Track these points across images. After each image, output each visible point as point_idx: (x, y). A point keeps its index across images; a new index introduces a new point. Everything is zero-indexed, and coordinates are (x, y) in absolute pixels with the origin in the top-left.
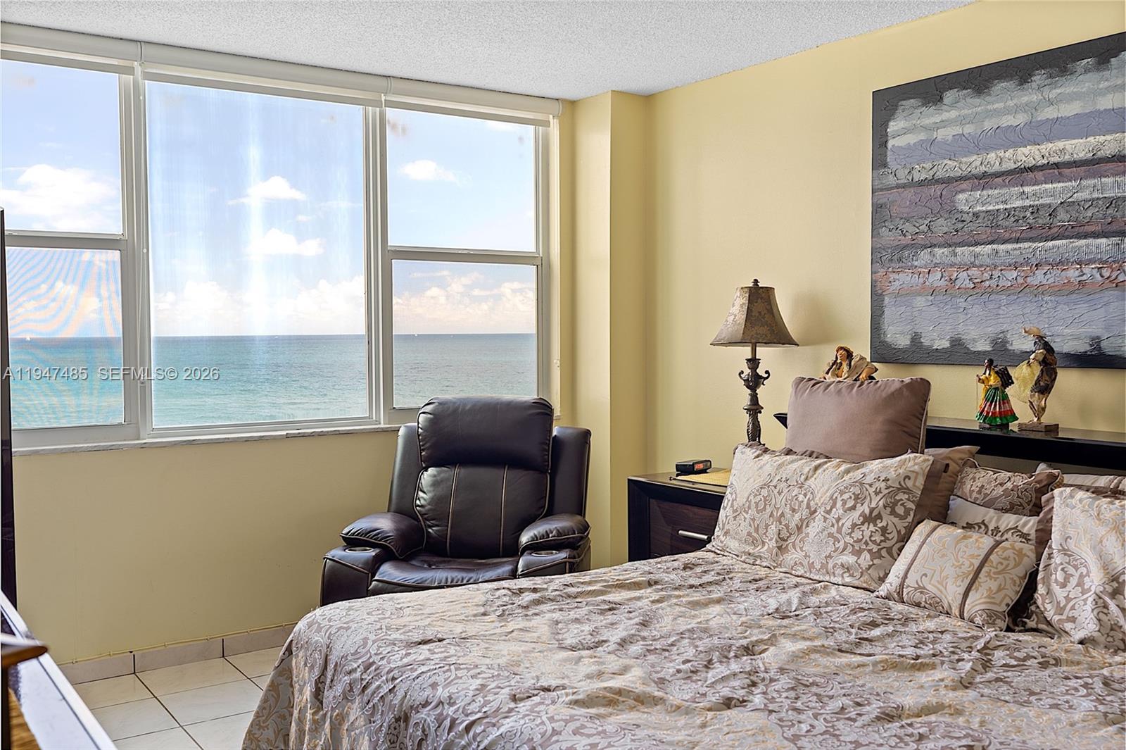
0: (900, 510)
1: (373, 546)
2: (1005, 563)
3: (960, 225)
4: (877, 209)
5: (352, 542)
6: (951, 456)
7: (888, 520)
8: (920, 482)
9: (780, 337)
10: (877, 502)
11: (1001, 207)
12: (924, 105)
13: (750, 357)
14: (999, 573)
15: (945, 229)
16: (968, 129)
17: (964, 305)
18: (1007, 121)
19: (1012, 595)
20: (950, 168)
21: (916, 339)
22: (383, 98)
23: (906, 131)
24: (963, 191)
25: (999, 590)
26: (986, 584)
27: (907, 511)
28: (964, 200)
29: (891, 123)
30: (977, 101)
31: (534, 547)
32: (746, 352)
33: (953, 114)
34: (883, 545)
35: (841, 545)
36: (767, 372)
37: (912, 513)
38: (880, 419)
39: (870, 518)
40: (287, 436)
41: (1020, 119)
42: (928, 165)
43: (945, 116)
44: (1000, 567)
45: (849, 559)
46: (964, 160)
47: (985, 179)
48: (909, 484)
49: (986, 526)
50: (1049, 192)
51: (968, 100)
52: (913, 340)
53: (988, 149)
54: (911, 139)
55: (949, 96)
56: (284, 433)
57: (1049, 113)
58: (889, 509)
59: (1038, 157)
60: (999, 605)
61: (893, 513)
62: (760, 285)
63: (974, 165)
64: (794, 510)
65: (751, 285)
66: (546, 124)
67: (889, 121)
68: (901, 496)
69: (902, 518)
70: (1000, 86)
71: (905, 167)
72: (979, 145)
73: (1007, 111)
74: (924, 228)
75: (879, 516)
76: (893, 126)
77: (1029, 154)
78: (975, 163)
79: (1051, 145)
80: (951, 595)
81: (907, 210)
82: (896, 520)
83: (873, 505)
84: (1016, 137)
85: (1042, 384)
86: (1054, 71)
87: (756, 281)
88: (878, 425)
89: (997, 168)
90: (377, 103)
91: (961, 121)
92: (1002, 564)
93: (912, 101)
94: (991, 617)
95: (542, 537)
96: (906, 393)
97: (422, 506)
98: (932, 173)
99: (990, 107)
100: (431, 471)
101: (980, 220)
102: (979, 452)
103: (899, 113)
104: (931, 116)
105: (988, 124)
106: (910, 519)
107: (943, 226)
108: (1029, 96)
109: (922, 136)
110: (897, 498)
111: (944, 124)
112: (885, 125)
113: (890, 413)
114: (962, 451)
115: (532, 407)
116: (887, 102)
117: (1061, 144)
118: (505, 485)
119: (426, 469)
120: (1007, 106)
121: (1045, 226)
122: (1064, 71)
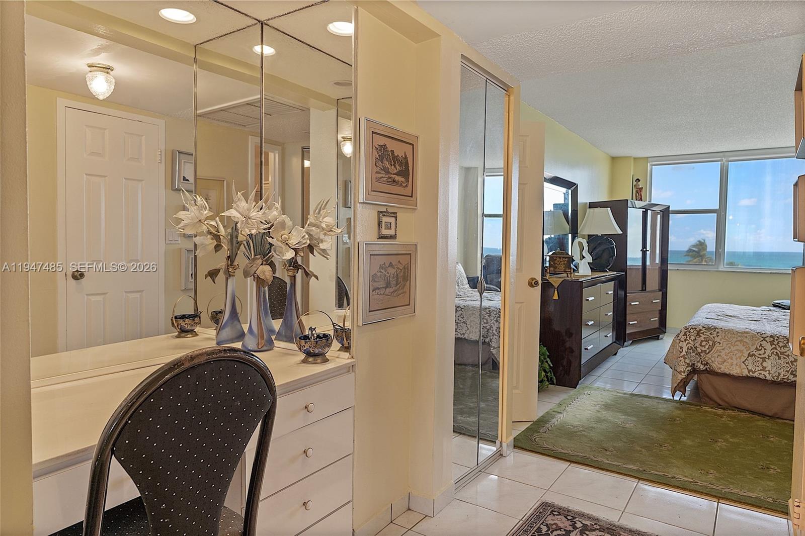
1: (780, 307)
5: (775, 306)
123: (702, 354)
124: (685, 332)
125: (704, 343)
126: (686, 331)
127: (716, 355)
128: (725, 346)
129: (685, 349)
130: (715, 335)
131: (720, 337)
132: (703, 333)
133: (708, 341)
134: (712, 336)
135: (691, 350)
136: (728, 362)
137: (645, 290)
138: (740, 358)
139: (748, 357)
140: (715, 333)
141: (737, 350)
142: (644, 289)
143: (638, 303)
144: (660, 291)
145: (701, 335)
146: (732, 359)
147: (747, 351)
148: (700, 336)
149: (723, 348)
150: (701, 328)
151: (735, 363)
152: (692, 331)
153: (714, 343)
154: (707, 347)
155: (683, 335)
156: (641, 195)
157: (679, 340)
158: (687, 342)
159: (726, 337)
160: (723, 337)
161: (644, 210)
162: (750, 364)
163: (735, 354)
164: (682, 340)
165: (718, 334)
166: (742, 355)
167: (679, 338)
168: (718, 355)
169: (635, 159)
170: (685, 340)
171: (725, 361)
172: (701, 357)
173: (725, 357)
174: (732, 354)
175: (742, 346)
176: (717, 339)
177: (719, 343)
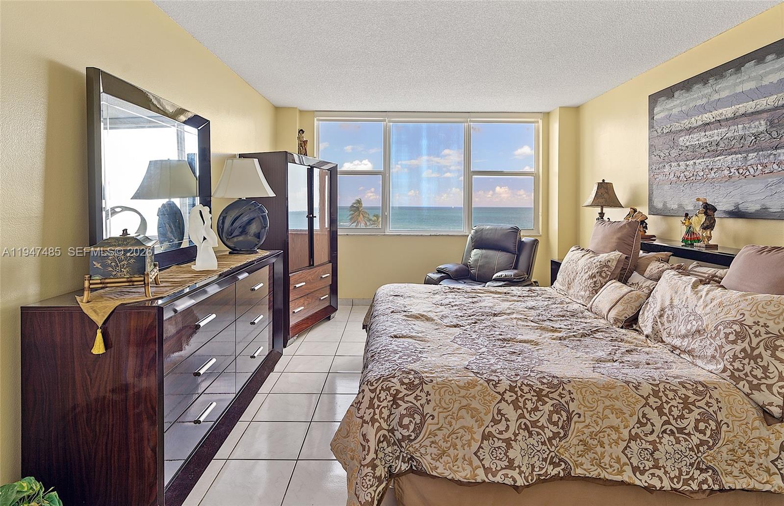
0: (603, 275)
1: (444, 273)
2: (630, 299)
3: (681, 152)
4: (651, 146)
5: (439, 271)
6: (656, 256)
7: (598, 278)
8: (615, 263)
9: (616, 204)
10: (595, 271)
11: (697, 142)
12: (667, 99)
13: (600, 212)
14: (626, 303)
15: (675, 154)
16: (684, 108)
17: (683, 188)
18: (700, 102)
19: (630, 313)
20: (676, 126)
21: (665, 204)
22: (469, 120)
23: (662, 111)
24: (682, 136)
25: (623, 310)
26: (619, 307)
27: (607, 275)
28: (684, 140)
29: (655, 109)
30: (687, 95)
31: (498, 280)
32: (599, 210)
33: (678, 102)
34: (594, 288)
35: (581, 287)
36: (608, 218)
37: (609, 276)
38: (616, 237)
39: (592, 277)
41: (704, 101)
42: (669, 126)
43: (675, 103)
44: (627, 301)
45: (583, 293)
46: (682, 122)
47: (690, 130)
48: (609, 264)
49: (638, 285)
50: (716, 134)
51: (684, 95)
52: (664, 205)
53: (692, 116)
54: (662, 115)
55: (677, 94)
57: (716, 97)
59: (711, 118)
60: (621, 316)
61: (600, 275)
62: (605, 182)
63: (686, 124)
64: (572, 272)
65: (601, 182)
66: (538, 122)
67: (654, 108)
68: (605, 269)
69: (604, 278)
70: (696, 87)
71: (660, 127)
72: (688, 115)
73: (699, 98)
74: (668, 154)
75: (595, 277)
76: (656, 110)
77: (707, 117)
78: (686, 123)
79: (717, 112)
80: (605, 312)
81: (661, 146)
82: (601, 279)
83: (593, 272)
84: (704, 109)
85: (705, 225)
86: (717, 77)
87: (603, 180)
88: (614, 240)
89: (695, 125)
90: (467, 122)
91: (681, 105)
92: (628, 299)
93: (663, 98)
94: (616, 321)
95: (500, 276)
97: (470, 263)
98: (670, 129)
99: (692, 97)
100: (475, 250)
101: (688, 149)
102: (672, 255)
103: (658, 104)
104: (670, 104)
105: (691, 105)
106: (607, 279)
107: (674, 153)
108: (707, 90)
109: (666, 113)
110: (603, 269)
111: (675, 107)
112: (653, 110)
113: (619, 235)
114: (661, 254)
115: (509, 229)
116: (654, 99)
117: (720, 111)
118: (498, 257)
119: (473, 249)
120: (699, 95)
121: (715, 150)
122: (722, 76)
123: (403, 444)
124: (372, 399)
125: (406, 421)
126: (373, 395)
127: (427, 443)
128: (442, 421)
129: (373, 444)
130: (423, 401)
131: (432, 404)
132: (402, 399)
133: (412, 416)
134: (418, 404)
135: (385, 443)
136: (449, 456)
137: (313, 265)
138: (470, 446)
139: (482, 442)
140: (423, 395)
141: (463, 427)
142: (312, 263)
143: (304, 283)
144: (330, 262)
145: (400, 402)
146: (455, 446)
147: (480, 427)
148: (398, 406)
149: (439, 426)
150: (398, 387)
151: (460, 456)
152: (383, 395)
153: (423, 417)
154: (412, 427)
155: (368, 408)
156: (306, 150)
157: (362, 417)
158: (377, 425)
159: (443, 403)
160: (438, 402)
161: (310, 167)
162: (487, 456)
163: (459, 435)
164: (367, 418)
165: (429, 398)
166: (472, 438)
167: (361, 412)
168: (433, 442)
169: (301, 111)
170: (373, 420)
171: (444, 452)
172: (403, 450)
173: (444, 445)
174: (454, 436)
175: (470, 418)
176: (428, 409)
177: (431, 417)
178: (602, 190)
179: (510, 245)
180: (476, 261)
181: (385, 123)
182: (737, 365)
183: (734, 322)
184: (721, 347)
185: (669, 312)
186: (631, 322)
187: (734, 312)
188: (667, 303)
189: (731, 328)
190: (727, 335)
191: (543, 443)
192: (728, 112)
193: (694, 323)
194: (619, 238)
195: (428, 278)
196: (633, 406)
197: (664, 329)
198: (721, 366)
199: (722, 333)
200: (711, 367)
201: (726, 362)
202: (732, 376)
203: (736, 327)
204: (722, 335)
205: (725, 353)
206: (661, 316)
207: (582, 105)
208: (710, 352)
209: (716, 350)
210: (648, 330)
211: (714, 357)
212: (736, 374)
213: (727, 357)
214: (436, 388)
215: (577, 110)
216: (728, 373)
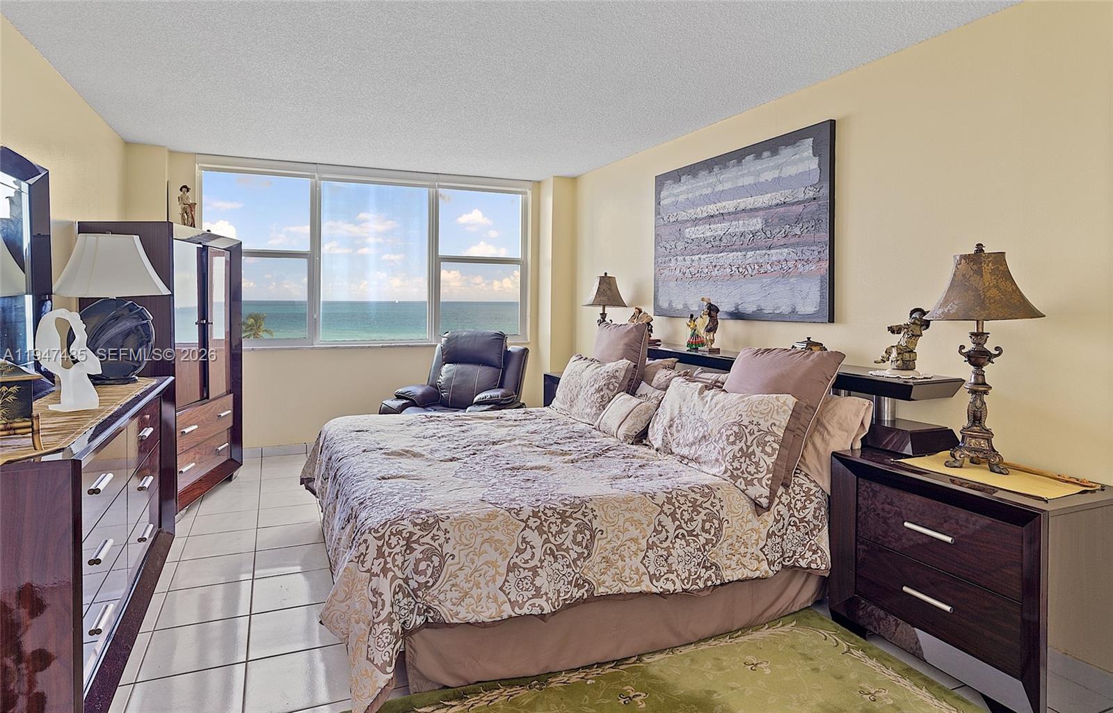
0: (611, 387)
1: (407, 399)
2: (640, 413)
3: (687, 245)
4: (657, 236)
5: (399, 397)
7: (606, 391)
8: (623, 373)
9: (617, 302)
10: (602, 383)
11: (702, 236)
12: (674, 183)
13: (602, 312)
14: (635, 418)
15: (681, 247)
16: (690, 195)
17: (688, 286)
18: (705, 191)
19: (640, 428)
20: (683, 216)
21: (670, 303)
22: (437, 184)
23: (668, 197)
24: (688, 227)
25: (633, 425)
26: (629, 422)
27: (615, 387)
28: (690, 232)
29: (662, 192)
30: (693, 181)
31: (479, 403)
32: (600, 310)
33: (685, 188)
34: (601, 404)
35: (587, 404)
36: (611, 320)
37: (617, 389)
38: (622, 343)
39: (599, 390)
40: (382, 347)
41: (709, 191)
42: (675, 214)
43: (682, 189)
44: (637, 414)
45: (588, 410)
46: (688, 212)
47: (696, 222)
48: (617, 374)
49: (647, 396)
50: (719, 228)
51: (690, 181)
53: (697, 206)
54: (669, 201)
55: (683, 178)
56: (381, 345)
57: (720, 188)
58: (606, 386)
59: (715, 211)
60: (631, 432)
61: (608, 388)
62: (608, 275)
64: (575, 387)
65: (603, 275)
66: (526, 193)
68: (613, 380)
69: (612, 391)
70: (701, 174)
71: (666, 215)
72: (693, 204)
73: (704, 187)
74: (673, 246)
75: (602, 390)
76: (663, 194)
77: (712, 209)
78: (692, 213)
79: (720, 204)
80: (614, 429)
81: (667, 237)
82: (609, 392)
83: (600, 384)
84: (708, 200)
85: (708, 327)
86: (721, 166)
87: (606, 274)
88: (621, 346)
89: (700, 216)
90: (434, 187)
91: (688, 191)
93: (669, 181)
94: (626, 437)
95: (483, 398)
96: (634, 330)
97: (440, 383)
98: (676, 218)
99: (698, 185)
100: (447, 365)
101: (694, 242)
102: (678, 361)
103: (665, 188)
104: (677, 189)
105: (697, 194)
106: (615, 391)
107: (681, 245)
108: (712, 179)
109: (673, 199)
110: (611, 381)
111: (681, 193)
112: (660, 193)
113: (626, 340)
114: (669, 361)
115: (493, 336)
116: (661, 181)
117: (724, 204)
118: (478, 373)
119: (444, 365)
120: (704, 184)
121: (718, 245)
122: (725, 167)
123: (420, 593)
124: (379, 548)
125: (423, 566)
126: (380, 543)
127: (447, 587)
128: (463, 560)
129: (388, 597)
130: (442, 540)
131: (452, 542)
132: (417, 542)
133: (430, 559)
134: (436, 545)
135: (400, 593)
136: (472, 597)
137: (208, 397)
138: (494, 582)
139: (507, 575)
140: (441, 533)
141: (486, 563)
142: (205, 395)
143: (196, 427)
144: (230, 393)
145: (414, 546)
146: (478, 585)
147: (504, 559)
148: (413, 550)
149: (460, 566)
150: (411, 528)
151: (484, 594)
152: (394, 541)
153: (442, 557)
154: (429, 572)
155: (376, 559)
156: (193, 218)
157: (368, 571)
158: (390, 574)
159: (463, 539)
160: (457, 539)
161: (201, 246)
162: (513, 589)
163: (483, 572)
164: (376, 569)
165: (447, 536)
166: (497, 572)
167: (367, 565)
168: (453, 585)
170: (385, 571)
171: (466, 594)
172: (419, 600)
173: (466, 586)
174: (477, 574)
175: (493, 551)
176: (447, 549)
177: (451, 557)
178: (605, 286)
179: (493, 356)
180: (449, 380)
181: (314, 180)
182: (736, 464)
183: (734, 424)
184: (723, 449)
185: (678, 421)
186: (641, 437)
187: (733, 415)
188: (677, 412)
189: (731, 429)
190: (728, 437)
191: (568, 566)
192: (729, 205)
193: (701, 429)
194: (626, 344)
195: (384, 407)
196: (650, 515)
197: (674, 440)
198: (723, 468)
199: (724, 435)
200: (715, 470)
201: (727, 463)
202: (732, 476)
203: (736, 429)
204: (724, 438)
205: (726, 454)
206: (671, 426)
207: (579, 176)
208: (714, 456)
209: (719, 453)
210: (657, 443)
211: (717, 460)
212: (735, 473)
213: (728, 458)
214: (455, 524)
215: (574, 180)
216: (729, 473)
